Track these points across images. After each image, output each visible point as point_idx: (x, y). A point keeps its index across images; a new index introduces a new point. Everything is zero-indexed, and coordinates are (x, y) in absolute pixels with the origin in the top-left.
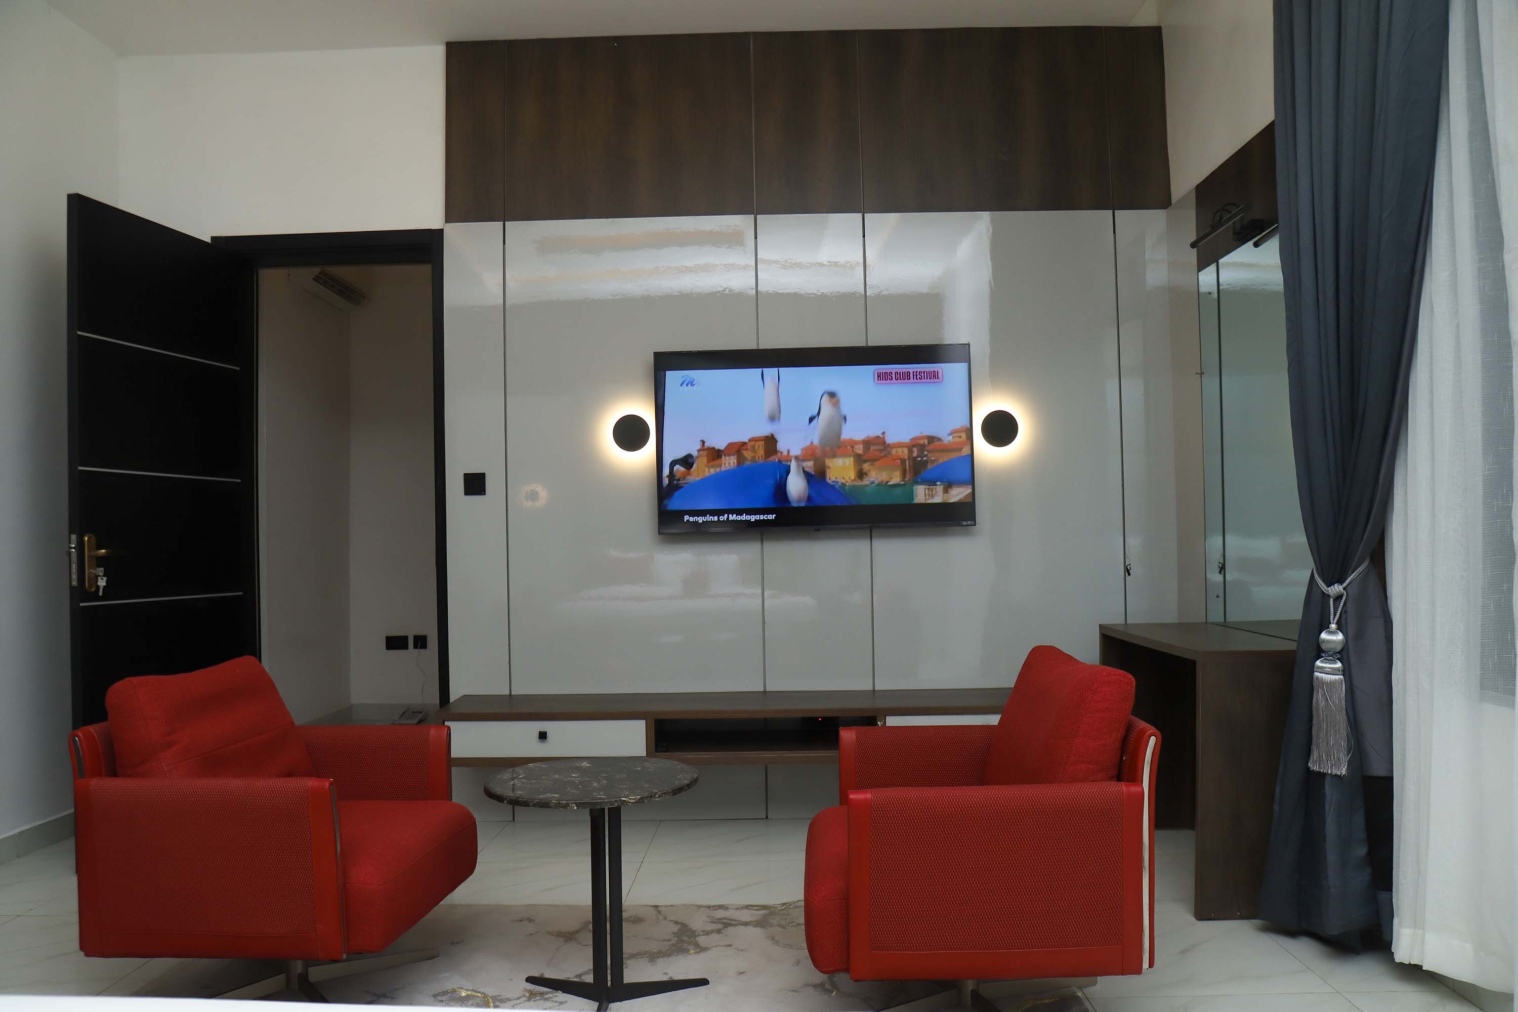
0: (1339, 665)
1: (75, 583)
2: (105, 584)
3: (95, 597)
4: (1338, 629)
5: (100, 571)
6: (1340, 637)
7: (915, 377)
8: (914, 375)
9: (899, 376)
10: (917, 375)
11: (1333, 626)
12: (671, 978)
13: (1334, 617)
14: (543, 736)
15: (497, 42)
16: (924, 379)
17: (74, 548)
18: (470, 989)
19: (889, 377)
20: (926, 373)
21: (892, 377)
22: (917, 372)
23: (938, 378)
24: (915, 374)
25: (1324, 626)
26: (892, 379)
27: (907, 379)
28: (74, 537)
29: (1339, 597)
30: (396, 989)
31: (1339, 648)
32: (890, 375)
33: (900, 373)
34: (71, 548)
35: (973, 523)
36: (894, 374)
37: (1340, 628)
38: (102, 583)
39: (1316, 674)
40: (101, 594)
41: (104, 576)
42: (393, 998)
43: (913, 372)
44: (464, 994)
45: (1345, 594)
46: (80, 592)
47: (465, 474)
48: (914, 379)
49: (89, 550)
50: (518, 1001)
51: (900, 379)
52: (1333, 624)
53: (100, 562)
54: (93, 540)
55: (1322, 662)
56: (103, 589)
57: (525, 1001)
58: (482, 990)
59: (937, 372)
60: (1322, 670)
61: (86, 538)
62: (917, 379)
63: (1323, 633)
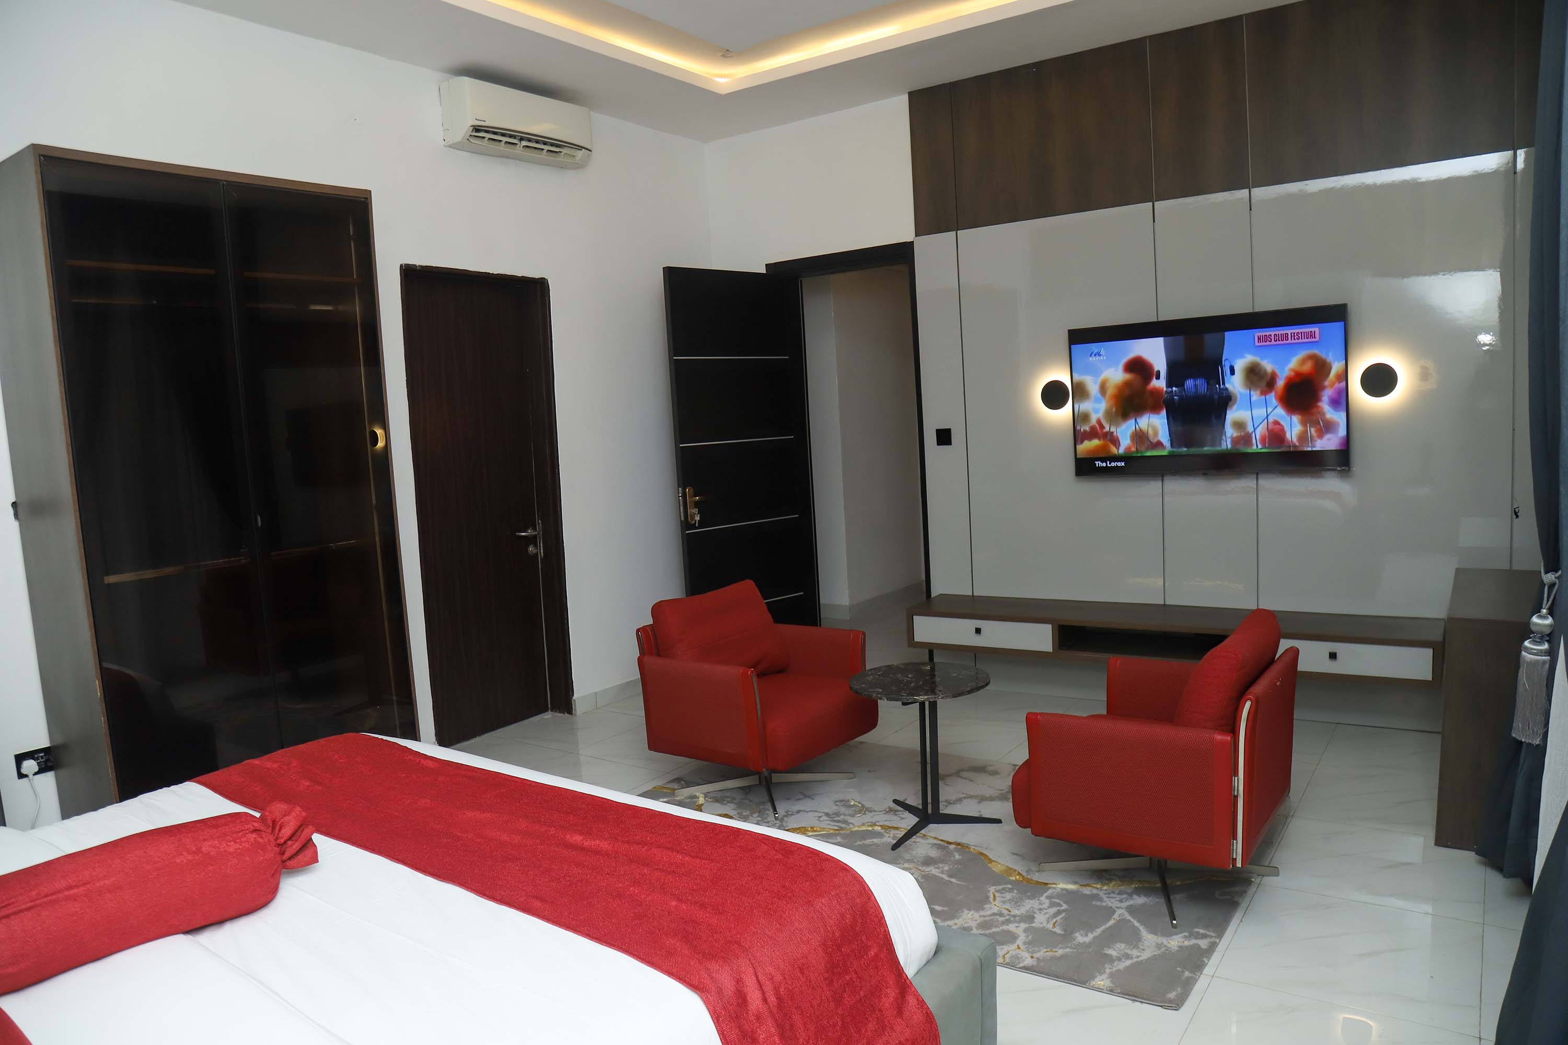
0: (1546, 646)
1: (682, 519)
2: (699, 519)
3: (694, 527)
4: (1549, 614)
5: (696, 511)
6: (1549, 621)
7: (1293, 338)
8: (1291, 336)
9: (1278, 338)
10: (1294, 336)
11: (1544, 611)
12: (981, 815)
13: (1547, 603)
14: (978, 631)
15: (944, 85)
16: (1302, 338)
17: (681, 496)
18: (858, 800)
19: (1268, 339)
20: (1303, 334)
21: (1271, 339)
22: (1294, 333)
23: (1315, 338)
24: (1293, 334)
25: (1537, 610)
26: (1271, 341)
27: (1286, 340)
28: (680, 489)
29: (1552, 586)
30: (818, 794)
31: (1548, 631)
32: (1269, 338)
33: (1279, 335)
34: (679, 497)
35: (1347, 468)
36: (1273, 336)
37: (1551, 612)
38: (697, 518)
39: (1523, 653)
40: (697, 525)
41: (698, 514)
42: (813, 799)
43: (1291, 333)
44: (852, 804)
45: (1558, 583)
46: (686, 524)
47: (937, 430)
48: (1291, 339)
49: (690, 497)
50: (880, 813)
51: (1279, 341)
52: (1544, 609)
53: (697, 505)
54: (692, 491)
55: (1530, 642)
56: (698, 522)
57: (884, 813)
58: (863, 803)
59: (1314, 332)
60: (1527, 650)
61: (687, 490)
62: (1294, 339)
63: (1534, 617)
